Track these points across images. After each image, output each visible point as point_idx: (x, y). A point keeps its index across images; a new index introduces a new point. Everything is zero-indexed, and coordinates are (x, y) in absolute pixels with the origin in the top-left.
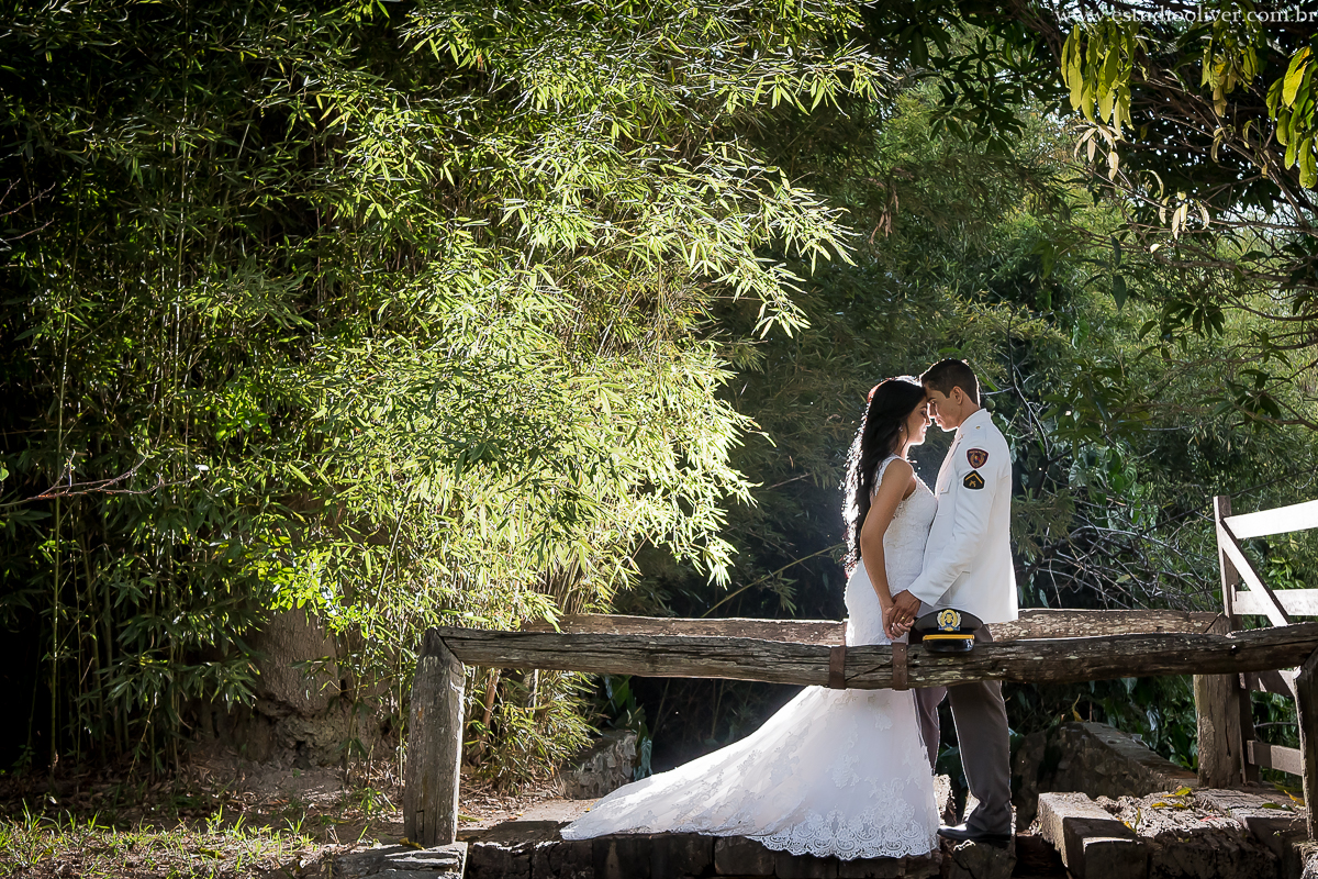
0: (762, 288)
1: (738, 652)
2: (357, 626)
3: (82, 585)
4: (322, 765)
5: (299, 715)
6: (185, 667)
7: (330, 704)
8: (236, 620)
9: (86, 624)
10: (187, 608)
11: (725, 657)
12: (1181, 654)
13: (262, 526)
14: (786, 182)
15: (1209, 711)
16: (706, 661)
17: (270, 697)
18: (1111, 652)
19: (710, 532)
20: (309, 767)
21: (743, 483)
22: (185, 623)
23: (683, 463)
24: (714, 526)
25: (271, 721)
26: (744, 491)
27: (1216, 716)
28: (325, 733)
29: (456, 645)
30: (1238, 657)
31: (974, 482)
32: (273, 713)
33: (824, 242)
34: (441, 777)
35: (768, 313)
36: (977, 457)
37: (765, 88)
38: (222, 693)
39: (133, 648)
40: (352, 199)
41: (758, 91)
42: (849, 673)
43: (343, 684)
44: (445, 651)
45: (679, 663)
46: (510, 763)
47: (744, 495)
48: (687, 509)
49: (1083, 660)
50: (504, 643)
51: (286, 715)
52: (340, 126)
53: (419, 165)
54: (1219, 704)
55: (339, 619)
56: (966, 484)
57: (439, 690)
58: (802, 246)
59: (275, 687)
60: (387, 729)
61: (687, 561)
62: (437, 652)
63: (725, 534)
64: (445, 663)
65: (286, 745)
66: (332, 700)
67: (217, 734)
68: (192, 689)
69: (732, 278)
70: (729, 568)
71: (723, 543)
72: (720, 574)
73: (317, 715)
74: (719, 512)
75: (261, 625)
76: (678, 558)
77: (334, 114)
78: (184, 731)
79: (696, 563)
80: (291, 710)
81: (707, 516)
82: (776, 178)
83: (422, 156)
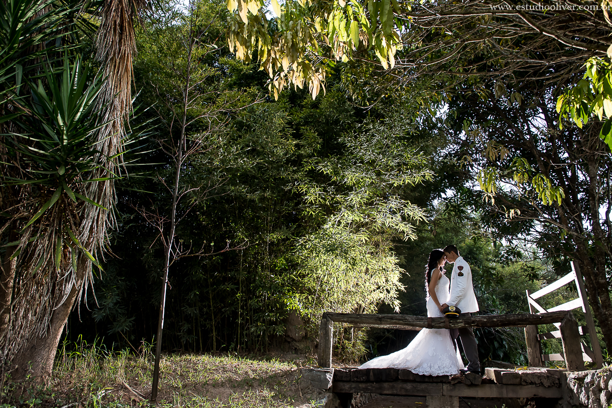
0: (405, 230)
1: (403, 318)
2: (307, 314)
3: (246, 305)
4: (301, 354)
5: (295, 341)
6: (268, 326)
7: (303, 338)
8: (280, 316)
9: (247, 315)
10: (270, 312)
11: (399, 320)
12: (526, 319)
13: (285, 290)
14: (410, 204)
15: (530, 346)
16: (394, 321)
17: (289, 336)
18: (506, 318)
19: (394, 298)
20: (297, 354)
21: (403, 286)
22: (268, 315)
23: (387, 281)
24: (395, 296)
25: (289, 342)
26: (402, 288)
27: (532, 347)
28: (301, 346)
29: (331, 316)
30: (542, 320)
31: (461, 274)
32: (289, 340)
33: (420, 217)
34: (327, 350)
35: (407, 235)
36: (461, 268)
37: (404, 180)
38: (277, 332)
39: (257, 321)
40: (306, 211)
41: (402, 182)
42: (433, 324)
43: (306, 333)
44: (328, 318)
45: (387, 321)
46: (346, 356)
47: (403, 289)
48: (388, 292)
49: (498, 321)
50: (343, 316)
51: (292, 341)
52: (303, 192)
53: (321, 200)
54: (533, 344)
55: (303, 312)
56: (459, 276)
57: (326, 327)
58: (415, 218)
59: (289, 334)
60: (316, 346)
61: (389, 304)
62: (326, 318)
63: (398, 298)
64: (328, 321)
65: (292, 349)
66: (303, 337)
67: (277, 346)
68: (270, 331)
69: (397, 227)
70: (400, 308)
71: (398, 301)
72: (397, 309)
73: (299, 341)
74: (397, 293)
75: (286, 317)
76: (387, 303)
77: (302, 190)
78: (269, 344)
79: (391, 305)
80: (294, 340)
81: (393, 294)
82: (408, 203)
83: (322, 198)
